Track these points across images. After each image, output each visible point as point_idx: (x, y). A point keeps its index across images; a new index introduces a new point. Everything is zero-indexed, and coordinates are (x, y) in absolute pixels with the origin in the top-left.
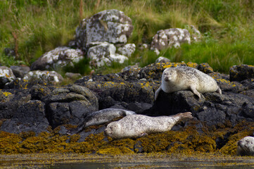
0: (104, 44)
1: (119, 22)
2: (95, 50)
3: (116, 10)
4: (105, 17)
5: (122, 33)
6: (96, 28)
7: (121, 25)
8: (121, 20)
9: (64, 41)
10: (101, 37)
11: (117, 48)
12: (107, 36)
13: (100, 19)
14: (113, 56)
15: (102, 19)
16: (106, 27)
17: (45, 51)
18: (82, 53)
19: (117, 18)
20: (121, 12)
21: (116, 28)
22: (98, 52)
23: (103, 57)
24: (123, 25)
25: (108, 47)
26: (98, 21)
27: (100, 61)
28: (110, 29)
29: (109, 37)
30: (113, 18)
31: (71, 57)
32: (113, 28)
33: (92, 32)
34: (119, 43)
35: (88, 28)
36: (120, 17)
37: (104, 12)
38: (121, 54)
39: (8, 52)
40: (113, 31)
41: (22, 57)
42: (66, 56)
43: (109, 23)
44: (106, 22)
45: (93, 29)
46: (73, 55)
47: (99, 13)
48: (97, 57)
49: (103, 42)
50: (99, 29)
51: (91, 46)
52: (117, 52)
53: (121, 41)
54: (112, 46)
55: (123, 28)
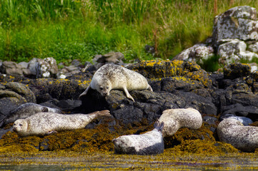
0: (234, 41)
1: (250, 18)
2: (224, 47)
3: (248, 7)
4: (236, 13)
5: (253, 30)
6: (227, 25)
7: (253, 22)
8: (253, 17)
9: (201, 39)
10: (232, 34)
11: (248, 45)
12: (238, 33)
13: (231, 15)
14: (243, 53)
15: (233, 16)
16: (237, 24)
17: (184, 49)
18: (213, 51)
19: (248, 14)
20: (253, 9)
21: (247, 25)
22: (228, 49)
23: (233, 54)
24: (255, 22)
25: (237, 44)
26: (229, 18)
27: (229, 58)
28: (241, 26)
29: (240, 34)
30: (244, 15)
31: (201, 54)
32: (244, 25)
33: (223, 29)
34: (250, 40)
35: (219, 25)
36: (251, 13)
37: (235, 9)
38: (252, 51)
39: (148, 50)
40: (243, 27)
41: (161, 54)
42: (196, 53)
43: (240, 19)
44: (237, 18)
45: (224, 25)
46: (204, 52)
47: (230, 9)
48: (227, 54)
49: (234, 39)
50: (229, 26)
51: (222, 43)
52: (248, 49)
53: (253, 38)
54: (242, 43)
55: (254, 25)
